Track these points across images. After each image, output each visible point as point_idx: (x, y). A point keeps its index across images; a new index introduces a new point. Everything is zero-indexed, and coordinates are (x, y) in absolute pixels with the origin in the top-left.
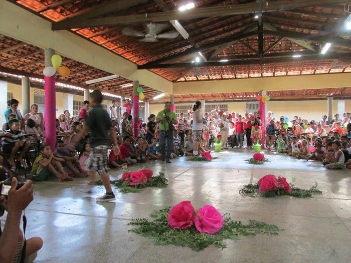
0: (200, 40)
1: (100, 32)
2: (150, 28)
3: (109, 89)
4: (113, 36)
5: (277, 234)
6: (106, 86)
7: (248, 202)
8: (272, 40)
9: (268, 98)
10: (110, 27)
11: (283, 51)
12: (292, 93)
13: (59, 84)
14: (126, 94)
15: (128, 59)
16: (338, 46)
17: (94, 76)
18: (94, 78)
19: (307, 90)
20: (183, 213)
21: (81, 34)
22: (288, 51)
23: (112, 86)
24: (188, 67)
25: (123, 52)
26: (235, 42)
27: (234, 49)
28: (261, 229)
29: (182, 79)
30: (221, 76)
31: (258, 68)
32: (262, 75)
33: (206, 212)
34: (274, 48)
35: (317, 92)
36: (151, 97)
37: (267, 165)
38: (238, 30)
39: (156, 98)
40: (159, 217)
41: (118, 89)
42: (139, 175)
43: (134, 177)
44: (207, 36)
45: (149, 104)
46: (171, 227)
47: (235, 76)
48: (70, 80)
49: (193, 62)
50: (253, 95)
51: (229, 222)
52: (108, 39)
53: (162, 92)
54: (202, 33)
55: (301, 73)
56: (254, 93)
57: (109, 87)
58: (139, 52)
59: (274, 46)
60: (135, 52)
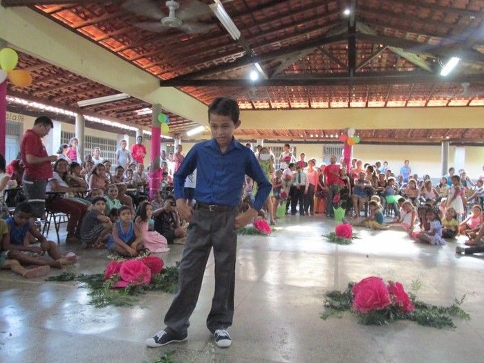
0: (257, 45)
1: (95, 20)
2: (171, 8)
3: (118, 117)
4: (117, 29)
6: (113, 111)
8: (367, 51)
9: (357, 139)
11: (383, 70)
12: (391, 133)
14: (145, 125)
15: (144, 70)
17: (90, 93)
18: (91, 97)
19: (414, 130)
21: (61, 20)
23: (121, 111)
24: (238, 86)
25: (135, 57)
26: (311, 52)
27: (309, 63)
30: (289, 104)
31: (344, 94)
32: (349, 105)
35: (427, 132)
36: (184, 131)
38: (318, 32)
39: (190, 133)
41: (131, 117)
43: (127, 272)
44: (269, 38)
45: (181, 141)
47: (310, 105)
48: (51, 98)
50: (334, 135)
52: (109, 33)
53: (200, 125)
54: (261, 32)
55: (406, 104)
56: (336, 131)
57: (117, 112)
58: (162, 59)
59: (369, 61)
60: (155, 58)
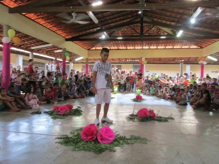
0: (105, 25)
1: (41, 16)
2: (74, 16)
3: (47, 53)
4: (50, 19)
5: (146, 143)
6: (45, 51)
7: (131, 124)
8: (149, 27)
9: (146, 62)
10: (48, 13)
11: (155, 34)
12: (160, 59)
13: (13, 48)
14: (58, 56)
15: (59, 34)
16: (187, 33)
17: (37, 44)
19: (169, 58)
20: (90, 131)
21: (28, 16)
22: (158, 34)
23: (48, 51)
24: (97, 41)
25: (56, 30)
26: (126, 27)
27: (126, 31)
28: (137, 141)
29: (94, 48)
30: (118, 47)
31: (140, 44)
32: (142, 48)
33: (104, 130)
34: (150, 32)
35: (174, 59)
36: (74, 59)
37: (144, 102)
38: (129, 20)
39: (77, 60)
40: (76, 133)
41: (52, 53)
42: (64, 108)
43: (61, 109)
44: (109, 22)
45: (73, 63)
46: (82, 140)
47: (126, 48)
48: (20, 46)
49: (100, 38)
50: (137, 60)
51: (119, 136)
52: (47, 21)
53: (81, 56)
54: (106, 20)
55: (165, 47)
56: (138, 58)
57: (47, 51)
58: (66, 30)
59: (150, 31)
60: (64, 30)
